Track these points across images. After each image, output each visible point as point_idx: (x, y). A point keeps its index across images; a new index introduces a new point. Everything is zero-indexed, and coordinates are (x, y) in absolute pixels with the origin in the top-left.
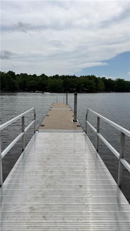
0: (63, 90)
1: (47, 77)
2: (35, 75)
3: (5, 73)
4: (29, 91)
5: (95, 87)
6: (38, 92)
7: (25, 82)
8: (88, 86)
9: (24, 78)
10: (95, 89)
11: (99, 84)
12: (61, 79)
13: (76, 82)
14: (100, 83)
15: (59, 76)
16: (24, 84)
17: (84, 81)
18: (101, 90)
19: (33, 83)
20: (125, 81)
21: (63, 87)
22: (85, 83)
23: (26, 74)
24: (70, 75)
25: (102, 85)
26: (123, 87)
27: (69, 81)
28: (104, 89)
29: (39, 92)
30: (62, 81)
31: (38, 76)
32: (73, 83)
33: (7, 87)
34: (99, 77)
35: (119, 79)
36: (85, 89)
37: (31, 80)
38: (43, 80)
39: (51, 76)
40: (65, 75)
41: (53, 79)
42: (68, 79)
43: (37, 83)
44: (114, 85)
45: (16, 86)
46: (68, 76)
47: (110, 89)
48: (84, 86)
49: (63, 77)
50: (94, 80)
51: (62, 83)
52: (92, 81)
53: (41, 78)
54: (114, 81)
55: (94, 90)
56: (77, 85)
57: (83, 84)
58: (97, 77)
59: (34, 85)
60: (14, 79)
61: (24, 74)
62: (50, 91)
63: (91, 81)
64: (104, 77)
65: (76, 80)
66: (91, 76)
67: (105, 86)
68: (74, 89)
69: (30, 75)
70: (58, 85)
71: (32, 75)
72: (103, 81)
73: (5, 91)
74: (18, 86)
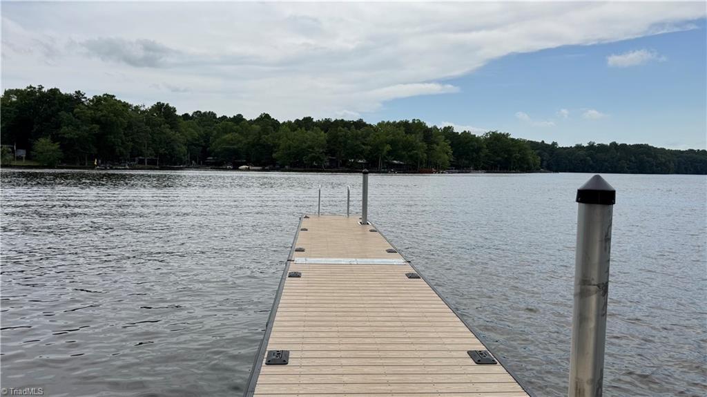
0: (328, 164)
1: (275, 123)
2: (239, 118)
3: (142, 109)
4: (218, 165)
5: (425, 155)
6: (248, 170)
7: (207, 137)
8: (404, 153)
9: (204, 126)
10: (424, 161)
11: (435, 146)
12: (322, 130)
13: (368, 139)
14: (438, 145)
15: (314, 120)
16: (204, 144)
17: (390, 137)
18: (443, 163)
19: (232, 140)
20: (513, 140)
21: (326, 154)
22: (392, 143)
23: (212, 115)
24: (346, 119)
25: (444, 152)
26: (506, 156)
27: (345, 136)
28: (450, 161)
29: (250, 168)
30: (323, 136)
31: (248, 119)
32: (358, 142)
33: (149, 152)
34: (435, 127)
35: (493, 133)
36: (395, 162)
37: (226, 130)
38: (265, 131)
39: (290, 122)
40: (333, 120)
41: (296, 130)
42: (340, 131)
43: (245, 141)
44: (479, 150)
45: (178, 149)
46: (342, 120)
47: (467, 162)
48: (389, 153)
49: (327, 125)
50: (420, 135)
51: (325, 142)
52: (417, 139)
53: (257, 127)
54: (479, 138)
55: (421, 164)
56: (369, 148)
57: (388, 147)
58: (429, 127)
59: (235, 147)
60: (171, 128)
61: (205, 113)
62: (287, 167)
63: (411, 138)
64: (449, 128)
65: (368, 135)
66: (411, 122)
67: (453, 154)
68: (361, 159)
69: (224, 118)
70: (310, 147)
71: (232, 117)
72: (447, 138)
73: (141, 166)
74: (184, 149)
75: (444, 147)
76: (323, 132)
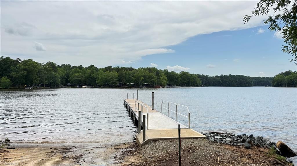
0: (119, 85)
1: (97, 69)
2: (81, 67)
3: (43, 65)
4: (73, 86)
5: (157, 81)
6: (85, 88)
7: (67, 75)
8: (148, 80)
9: (66, 71)
10: (156, 83)
11: (160, 77)
12: (116, 71)
13: (135, 75)
14: (162, 77)
15: (112, 67)
16: (66, 78)
17: (143, 74)
18: (164, 84)
19: (79, 76)
20: (190, 74)
21: (118, 81)
22: (144, 76)
23: (69, 66)
24: (126, 67)
25: (164, 79)
26: (188, 81)
27: (125, 74)
28: (167, 83)
29: (86, 87)
30: (117, 74)
31: (85, 67)
32: (131, 76)
33: (46, 82)
34: (161, 70)
35: (183, 72)
36: (145, 83)
37: (76, 72)
38: (93, 72)
39: (102, 68)
40: (120, 67)
41: (105, 71)
42: (123, 72)
43: (84, 76)
44: (177, 78)
45: (57, 80)
46: (124, 67)
47: (173, 83)
48: (143, 80)
49: (118, 69)
50: (155, 73)
51: (117, 76)
52: (153, 74)
53: (89, 71)
54: (177, 74)
55: (156, 84)
56: (135, 78)
57: (142, 78)
58: (158, 70)
59: (80, 78)
60: (55, 72)
61: (66, 65)
62: (102, 86)
63: (151, 74)
64: (166, 70)
65: (134, 73)
66: (151, 68)
67: (168, 80)
68: (132, 83)
69: (74, 67)
70: (111, 78)
71: (78, 66)
72: (165, 74)
73: (42, 87)
74: (60, 80)
75: (164, 77)
76: (116, 73)
